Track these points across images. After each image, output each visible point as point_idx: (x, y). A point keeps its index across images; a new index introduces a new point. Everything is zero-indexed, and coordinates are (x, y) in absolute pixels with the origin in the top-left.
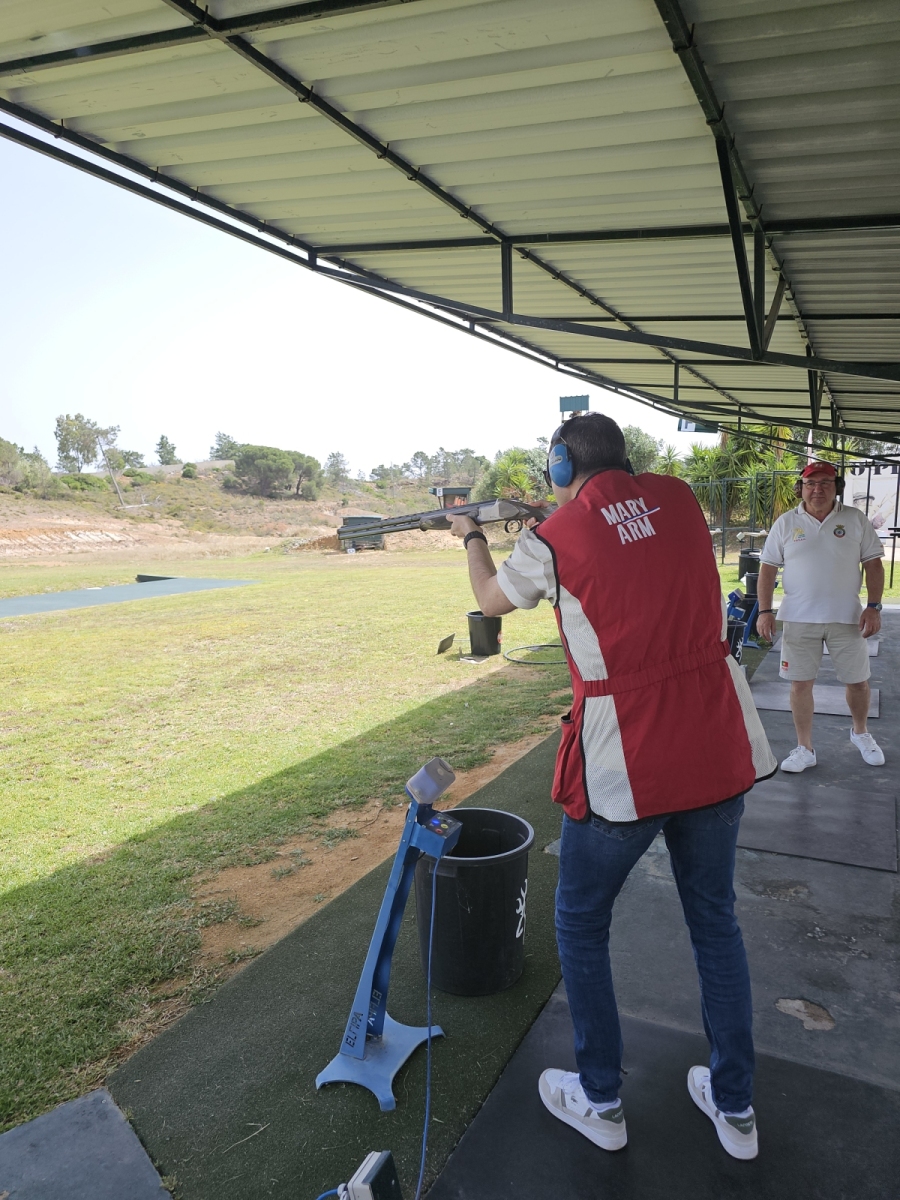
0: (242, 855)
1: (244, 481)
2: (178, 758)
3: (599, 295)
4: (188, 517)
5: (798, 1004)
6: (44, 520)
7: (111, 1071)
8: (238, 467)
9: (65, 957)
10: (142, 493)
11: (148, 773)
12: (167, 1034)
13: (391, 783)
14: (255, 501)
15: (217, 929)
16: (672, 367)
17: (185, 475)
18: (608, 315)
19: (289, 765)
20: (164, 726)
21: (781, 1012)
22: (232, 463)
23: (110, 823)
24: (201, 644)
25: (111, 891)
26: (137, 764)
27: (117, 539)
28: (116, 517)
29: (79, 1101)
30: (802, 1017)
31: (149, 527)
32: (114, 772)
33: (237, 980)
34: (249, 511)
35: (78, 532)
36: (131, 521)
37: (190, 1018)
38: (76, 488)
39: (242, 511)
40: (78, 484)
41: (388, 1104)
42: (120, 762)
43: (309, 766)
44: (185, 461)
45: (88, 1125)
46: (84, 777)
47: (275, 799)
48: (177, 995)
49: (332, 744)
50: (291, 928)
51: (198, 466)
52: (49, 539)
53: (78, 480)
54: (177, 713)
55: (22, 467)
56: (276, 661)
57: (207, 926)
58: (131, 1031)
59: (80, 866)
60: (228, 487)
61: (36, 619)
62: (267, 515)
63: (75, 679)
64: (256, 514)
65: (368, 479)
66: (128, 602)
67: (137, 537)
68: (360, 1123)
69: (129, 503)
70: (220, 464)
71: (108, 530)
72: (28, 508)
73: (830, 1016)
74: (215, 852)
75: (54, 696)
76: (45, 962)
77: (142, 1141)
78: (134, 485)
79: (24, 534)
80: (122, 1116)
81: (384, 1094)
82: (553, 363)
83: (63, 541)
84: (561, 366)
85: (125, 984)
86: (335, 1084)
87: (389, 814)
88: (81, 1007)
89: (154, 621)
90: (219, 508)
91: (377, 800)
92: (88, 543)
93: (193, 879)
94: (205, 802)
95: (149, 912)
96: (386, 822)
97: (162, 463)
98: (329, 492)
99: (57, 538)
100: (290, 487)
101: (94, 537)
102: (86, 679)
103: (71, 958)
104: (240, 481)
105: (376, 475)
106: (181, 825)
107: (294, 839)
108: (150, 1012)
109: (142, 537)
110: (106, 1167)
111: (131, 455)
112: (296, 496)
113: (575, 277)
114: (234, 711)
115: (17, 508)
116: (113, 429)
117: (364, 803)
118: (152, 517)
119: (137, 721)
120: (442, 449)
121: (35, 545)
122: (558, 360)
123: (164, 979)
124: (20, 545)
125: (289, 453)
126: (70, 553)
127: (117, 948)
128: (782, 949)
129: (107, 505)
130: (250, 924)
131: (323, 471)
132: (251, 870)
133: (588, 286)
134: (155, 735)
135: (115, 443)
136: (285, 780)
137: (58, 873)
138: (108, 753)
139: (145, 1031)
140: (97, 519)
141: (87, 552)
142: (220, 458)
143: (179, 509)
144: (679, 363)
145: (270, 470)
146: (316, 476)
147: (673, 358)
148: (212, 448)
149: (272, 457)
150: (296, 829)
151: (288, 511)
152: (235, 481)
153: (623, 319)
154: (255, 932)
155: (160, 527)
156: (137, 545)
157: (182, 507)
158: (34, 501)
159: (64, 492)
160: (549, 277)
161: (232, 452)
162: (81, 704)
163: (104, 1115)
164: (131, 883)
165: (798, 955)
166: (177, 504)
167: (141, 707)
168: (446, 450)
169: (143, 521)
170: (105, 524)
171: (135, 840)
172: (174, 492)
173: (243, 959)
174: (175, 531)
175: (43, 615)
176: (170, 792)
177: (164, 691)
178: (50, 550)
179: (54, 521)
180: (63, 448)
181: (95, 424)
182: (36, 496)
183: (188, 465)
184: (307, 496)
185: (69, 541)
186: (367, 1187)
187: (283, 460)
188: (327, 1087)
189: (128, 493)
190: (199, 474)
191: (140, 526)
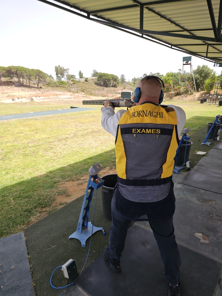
0: (72, 178)
1: (99, 82)
2: (66, 153)
3: (178, 22)
4: (86, 92)
5: (201, 234)
6: (53, 92)
7: (26, 228)
8: (98, 79)
9: (26, 199)
10: (75, 86)
11: (59, 156)
12: (41, 221)
13: (113, 163)
14: (102, 88)
15: (60, 196)
16: (206, 46)
17: (85, 81)
18: (182, 29)
19: (91, 156)
20: (65, 145)
21: (195, 236)
22: (97, 77)
23: (47, 167)
24: (79, 125)
25: (41, 184)
26: (57, 153)
27: (70, 97)
28: (69, 92)
29: (17, 234)
30: (201, 238)
31: (77, 94)
32: (51, 155)
33: (60, 210)
34: (101, 90)
35: (61, 95)
36: (73, 93)
37: (47, 217)
38: (60, 84)
39: (99, 90)
40: (60, 83)
41: (84, 245)
42: (53, 153)
43: (95, 157)
44: (85, 77)
45: (17, 240)
46: (45, 156)
47: (85, 165)
48: (45, 211)
49: (103, 152)
50: (77, 198)
52: (54, 97)
53: (60, 82)
54: (69, 142)
55: (48, 80)
56: (96, 130)
57: (58, 195)
58: (33, 219)
59: (37, 177)
60: (96, 84)
61: (45, 117)
62: (105, 91)
63: (49, 132)
64: (102, 91)
65: (131, 81)
66: (66, 113)
67: (74, 97)
68: (76, 249)
69: (72, 88)
70: (94, 78)
71: (67, 95)
72: (49, 89)
73: (209, 239)
74: (66, 177)
75: (44, 136)
76: (21, 200)
77: (27, 246)
78: (73, 83)
79: (49, 96)
80: (24, 239)
81: (83, 243)
82: (170, 46)
83: (57, 97)
84: (173, 47)
85: (36, 207)
86: (73, 239)
87: (110, 171)
88: (25, 211)
89: (71, 118)
90: (93, 89)
91: (109, 167)
92: (63, 98)
93: (59, 183)
94: (69, 164)
95: (47, 190)
96: (109, 173)
97: (80, 78)
98: (121, 85)
99: (56, 97)
100: (111, 84)
101: (64, 97)
102: (51, 132)
103: (27, 199)
104: (98, 82)
105: (133, 80)
106: (62, 169)
107: (86, 175)
108: (38, 215)
109: (75, 97)
110: (17, 251)
111: (73, 76)
112: (113, 86)
113: (168, 17)
114: (83, 142)
115: (47, 89)
116: (68, 69)
117: (105, 168)
118: (77, 92)
119: (59, 143)
120: (151, 73)
121: (51, 99)
122: (172, 45)
123: (44, 207)
124: (48, 98)
125: (111, 75)
126: (59, 100)
127: (37, 198)
128: (202, 218)
129: (67, 89)
130: (68, 196)
131: (119, 79)
132: (73, 182)
133: (173, 20)
134: (63, 147)
135: (68, 73)
136: (89, 160)
137: (32, 178)
138: (52, 151)
139: (36, 219)
140: (65, 92)
141: (63, 100)
142: (94, 76)
143: (84, 90)
144: (209, 45)
145: (106, 79)
146: (117, 81)
147: (206, 43)
148: (92, 74)
149: (106, 76)
150: (87, 173)
151: (110, 90)
152: (97, 82)
153: (187, 30)
154: (69, 198)
155: (79, 94)
156: (74, 99)
157: (85, 89)
158: (51, 87)
159: (58, 85)
160: (159, 17)
161: (97, 75)
162: (48, 138)
163: (20, 238)
164: (46, 183)
165: (206, 221)
166: (83, 88)
167: (62, 140)
168: (152, 73)
169: (75, 93)
170: (67, 94)
171: (51, 172)
172: (83, 85)
173: (63, 204)
174: (83, 95)
175: (46, 116)
176: (62, 161)
177: (68, 136)
178: (55, 100)
179: (55, 93)
180: (57, 74)
181: (64, 68)
182: (51, 86)
183: (86, 78)
184: (114, 86)
185: (59, 98)
186: (66, 268)
187: (109, 77)
188: (71, 239)
189: (72, 86)
190: (89, 81)
191: (75, 94)
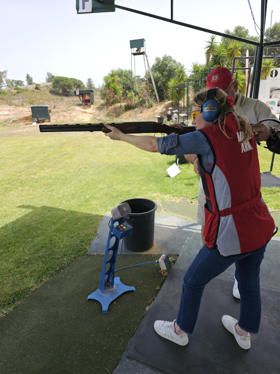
10: (20, 96)
14: (60, 98)
17: (36, 89)
22: (52, 83)
27: (7, 114)
28: (10, 105)
36: (15, 106)
39: (56, 101)
44: (36, 83)
51: (41, 85)
60: (51, 92)
62: (64, 102)
64: (60, 102)
65: (101, 88)
69: (15, 100)
70: (49, 84)
78: (17, 93)
90: (47, 100)
97: (28, 84)
104: (55, 90)
118: (23, 105)
125: (72, 79)
129: (7, 101)
131: (85, 85)
142: (49, 81)
145: (65, 86)
146: (82, 87)
148: (46, 78)
149: (65, 80)
151: (72, 101)
161: (53, 79)
166: (32, 99)
169: (19, 106)
170: (5, 108)
172: (32, 95)
187: (69, 82)
189: (15, 96)
190: (41, 88)
191: (18, 108)
